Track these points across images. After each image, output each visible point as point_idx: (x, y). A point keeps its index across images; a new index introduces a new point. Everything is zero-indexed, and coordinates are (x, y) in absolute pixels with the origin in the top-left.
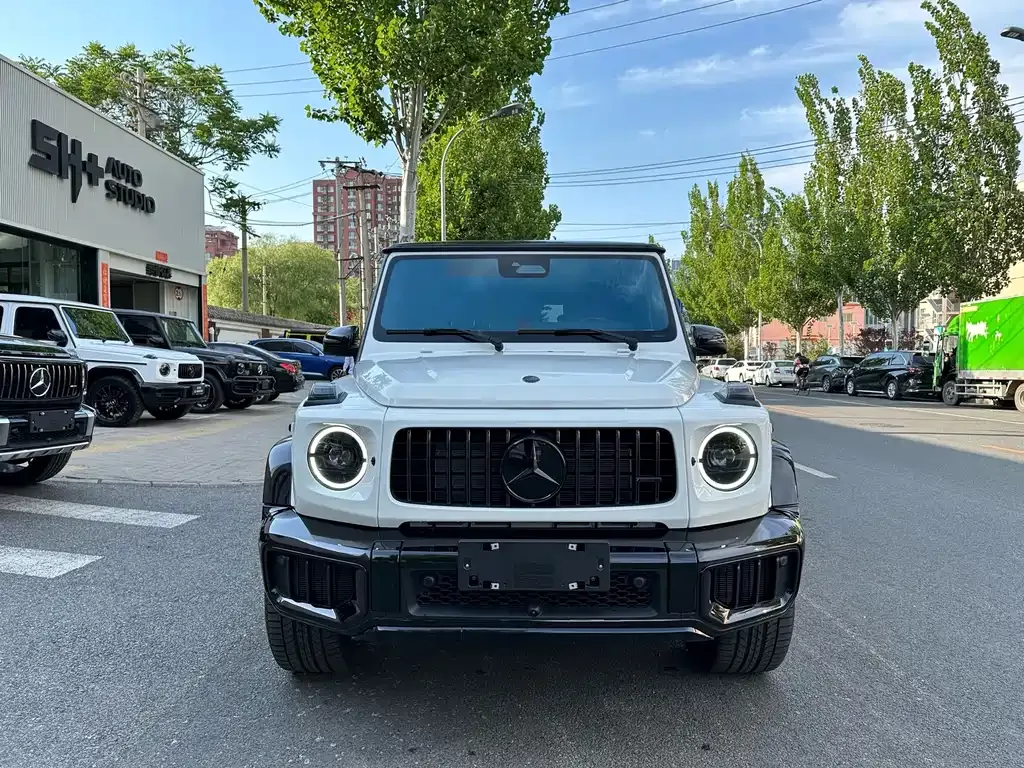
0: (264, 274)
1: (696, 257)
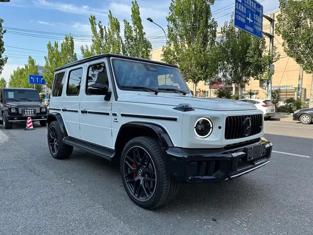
1: (50, 66)
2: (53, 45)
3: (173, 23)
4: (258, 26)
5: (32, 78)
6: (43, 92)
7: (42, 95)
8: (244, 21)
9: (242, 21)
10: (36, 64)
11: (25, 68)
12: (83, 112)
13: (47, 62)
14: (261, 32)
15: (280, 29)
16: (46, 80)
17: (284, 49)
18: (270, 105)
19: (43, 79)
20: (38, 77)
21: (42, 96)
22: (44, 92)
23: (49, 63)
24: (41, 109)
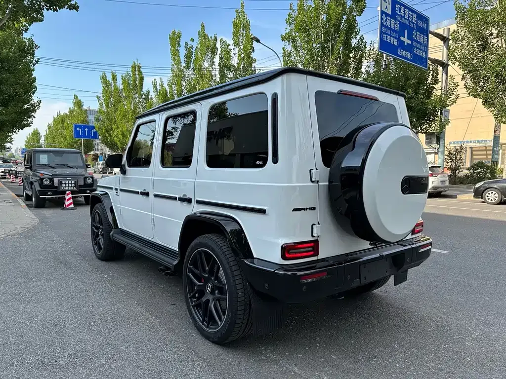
1: (106, 111)
2: (109, 77)
3: (291, 44)
4: (420, 50)
5: (78, 129)
6: (96, 150)
7: (94, 155)
8: (396, 43)
9: (392, 42)
10: (85, 107)
11: (68, 114)
13: (101, 104)
14: (427, 58)
15: (456, 54)
16: (99, 132)
17: (465, 85)
18: (438, 174)
19: (95, 130)
20: (88, 127)
21: (94, 157)
22: (98, 150)
23: (104, 105)
24: (85, 179)
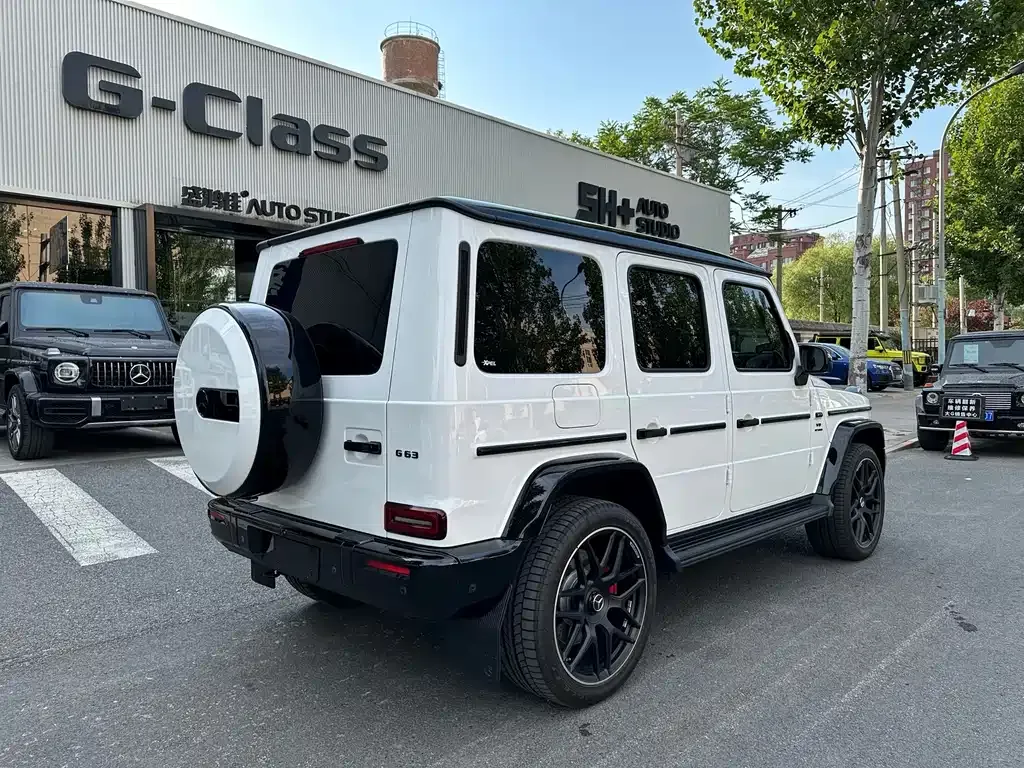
0: (822, 276)
12: (741, 424)
